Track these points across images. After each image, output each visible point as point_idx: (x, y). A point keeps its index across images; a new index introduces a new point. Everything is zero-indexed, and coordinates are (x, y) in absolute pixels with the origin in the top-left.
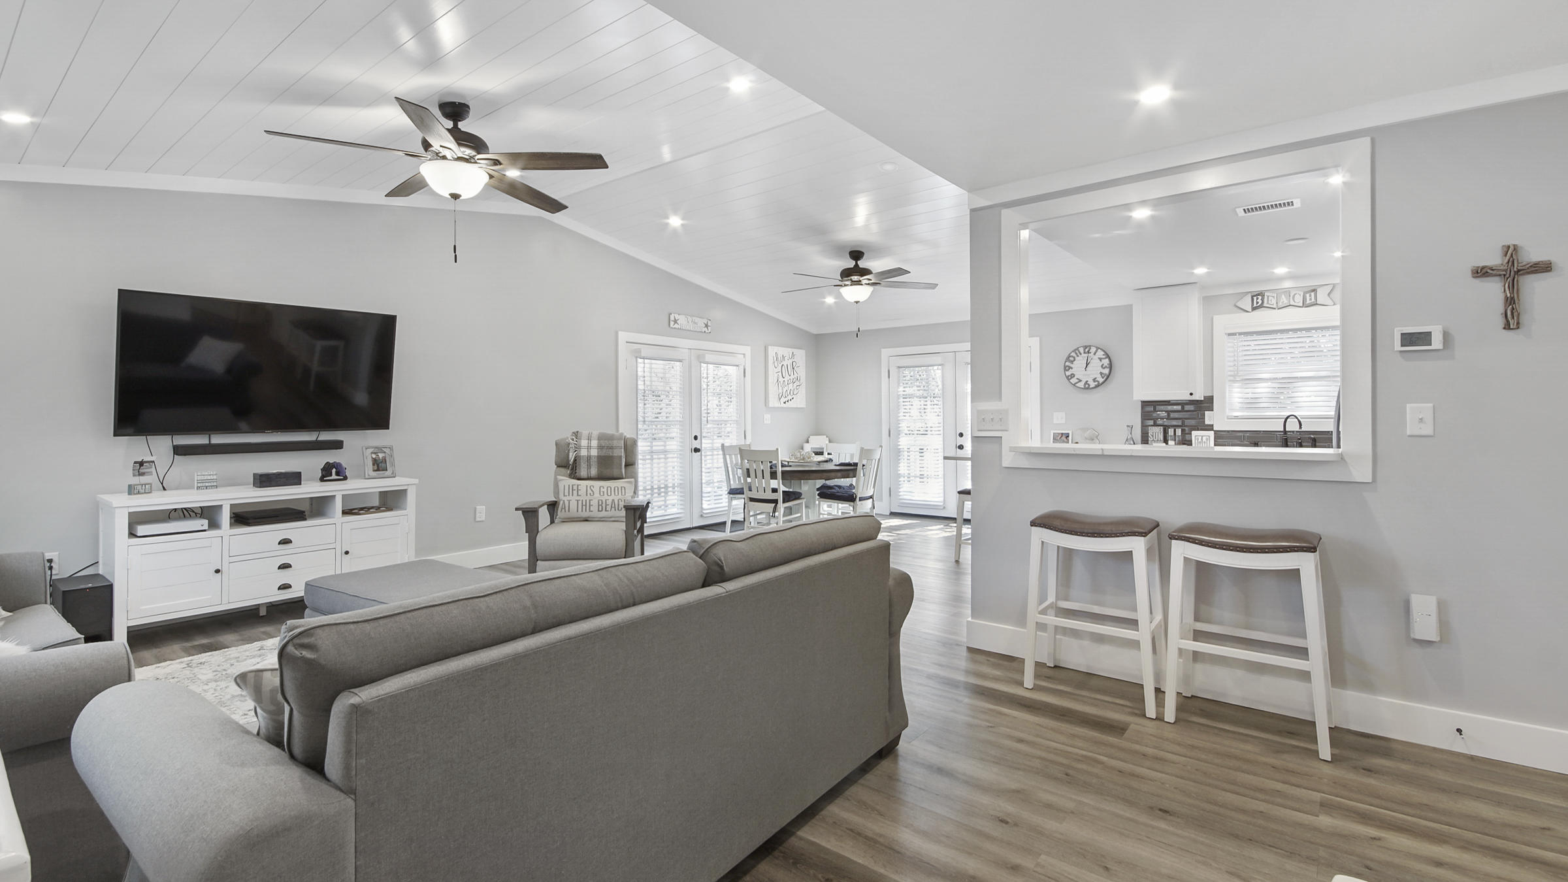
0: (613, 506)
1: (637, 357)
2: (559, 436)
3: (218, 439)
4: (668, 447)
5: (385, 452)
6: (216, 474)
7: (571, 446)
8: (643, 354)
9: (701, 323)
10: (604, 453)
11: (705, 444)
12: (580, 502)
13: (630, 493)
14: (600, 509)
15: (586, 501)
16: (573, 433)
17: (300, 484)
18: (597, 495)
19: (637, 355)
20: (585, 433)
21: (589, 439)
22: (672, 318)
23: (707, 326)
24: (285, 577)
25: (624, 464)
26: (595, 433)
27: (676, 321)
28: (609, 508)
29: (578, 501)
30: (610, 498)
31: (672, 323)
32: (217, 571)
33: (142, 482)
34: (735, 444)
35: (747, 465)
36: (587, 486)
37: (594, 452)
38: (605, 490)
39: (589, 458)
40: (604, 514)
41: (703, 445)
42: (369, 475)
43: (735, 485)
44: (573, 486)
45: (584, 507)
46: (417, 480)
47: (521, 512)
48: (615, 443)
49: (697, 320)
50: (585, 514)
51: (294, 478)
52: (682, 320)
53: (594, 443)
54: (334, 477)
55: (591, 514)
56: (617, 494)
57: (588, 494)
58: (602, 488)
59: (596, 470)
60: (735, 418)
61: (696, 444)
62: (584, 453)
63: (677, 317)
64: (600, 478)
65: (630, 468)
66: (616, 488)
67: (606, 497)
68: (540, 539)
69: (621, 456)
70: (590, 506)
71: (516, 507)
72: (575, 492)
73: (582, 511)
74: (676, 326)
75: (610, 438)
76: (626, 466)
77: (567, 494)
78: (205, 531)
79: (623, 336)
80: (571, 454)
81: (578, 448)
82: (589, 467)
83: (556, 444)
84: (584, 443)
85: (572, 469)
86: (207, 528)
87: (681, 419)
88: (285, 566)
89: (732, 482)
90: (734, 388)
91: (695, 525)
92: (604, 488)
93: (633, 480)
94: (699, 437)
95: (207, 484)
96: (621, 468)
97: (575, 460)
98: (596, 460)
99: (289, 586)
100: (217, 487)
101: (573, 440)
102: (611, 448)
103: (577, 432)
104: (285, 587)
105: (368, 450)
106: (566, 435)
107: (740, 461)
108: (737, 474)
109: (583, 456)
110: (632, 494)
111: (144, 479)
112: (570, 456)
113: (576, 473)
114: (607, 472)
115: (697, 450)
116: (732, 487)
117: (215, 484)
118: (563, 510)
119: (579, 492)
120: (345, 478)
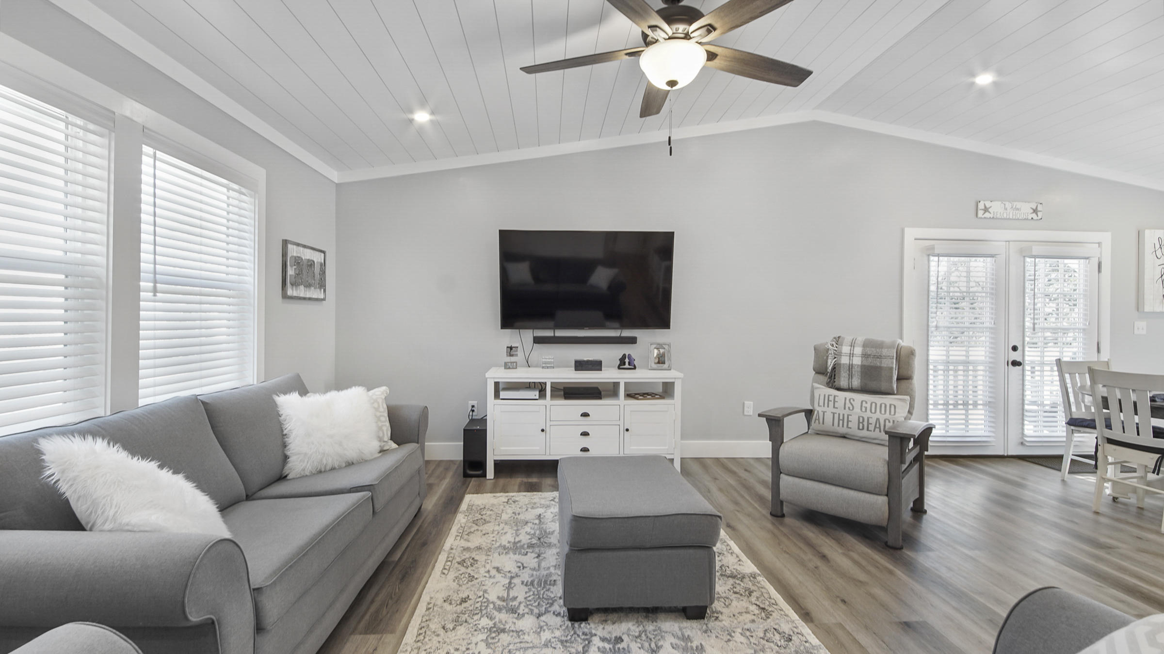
0: (878, 426)
1: (929, 255)
2: (819, 341)
3: (560, 333)
4: (971, 358)
5: (664, 348)
6: (553, 358)
7: (830, 352)
8: (937, 252)
9: (1026, 209)
10: (869, 362)
11: (1030, 356)
12: (836, 416)
13: (902, 412)
14: (861, 427)
15: (843, 415)
16: (835, 338)
17: (601, 370)
18: (857, 410)
19: (930, 252)
20: (848, 339)
21: (852, 345)
22: (981, 206)
23: (1035, 211)
24: (585, 442)
25: (895, 377)
26: (860, 339)
27: (986, 210)
28: (871, 427)
29: (834, 414)
30: (874, 417)
31: (980, 213)
32: (543, 430)
33: (512, 361)
34: (1081, 360)
35: (1102, 391)
36: (846, 399)
37: (857, 361)
38: (868, 406)
39: (851, 367)
40: (864, 433)
41: (1027, 358)
42: (651, 367)
43: (1079, 412)
44: (829, 396)
45: (841, 422)
46: (682, 374)
47: (765, 419)
48: (885, 352)
49: (1018, 205)
50: (843, 430)
51: (596, 365)
52: (996, 208)
53: (858, 350)
54: (627, 366)
55: (848, 431)
56: (883, 412)
57: (847, 408)
58: (864, 403)
59: (859, 381)
60: (1081, 326)
61: (1015, 356)
62: (845, 360)
63: (988, 204)
64: (864, 390)
65: (904, 383)
66: (883, 406)
67: (868, 414)
68: (784, 450)
69: (892, 368)
70: (848, 421)
71: (760, 412)
72: (831, 404)
73: (839, 426)
74: (987, 215)
75: (880, 345)
76: (898, 379)
77: (821, 403)
78: (537, 399)
79: (911, 234)
80: (829, 361)
81: (838, 354)
82: (851, 376)
83: (815, 349)
84: (846, 349)
85: (830, 377)
86: (538, 398)
87: (992, 326)
88: (585, 434)
89: (1074, 409)
90: (1081, 288)
91: (1011, 453)
92: (866, 403)
93: (907, 398)
94: (1020, 348)
95: (548, 365)
96: (891, 382)
97: (834, 368)
98: (859, 369)
99: (588, 450)
100: (553, 367)
101: (833, 345)
102: (880, 357)
103: (839, 337)
104: (585, 450)
105: (652, 346)
106: (826, 340)
107: (1089, 383)
108: (1084, 402)
109: (843, 364)
110: (905, 413)
111: (513, 359)
112: (829, 363)
113: (835, 382)
114: (873, 385)
115: (1015, 363)
116: (1075, 416)
117: (553, 365)
118: (817, 421)
119: (836, 403)
120: (635, 368)
